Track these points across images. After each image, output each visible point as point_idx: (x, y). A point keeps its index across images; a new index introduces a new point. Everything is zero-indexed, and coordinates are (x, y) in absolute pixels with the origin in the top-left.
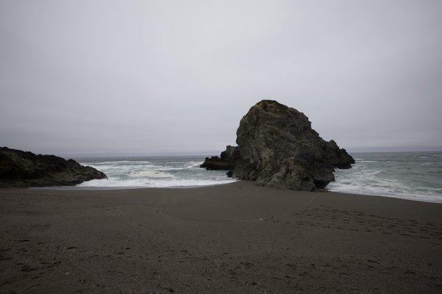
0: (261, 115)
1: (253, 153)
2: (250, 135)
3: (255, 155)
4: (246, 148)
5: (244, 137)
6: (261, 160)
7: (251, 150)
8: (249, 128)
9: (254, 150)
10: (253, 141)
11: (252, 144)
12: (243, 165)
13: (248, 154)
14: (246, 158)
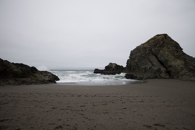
0: (165, 41)
1: (154, 64)
2: (151, 53)
3: (156, 65)
4: (144, 62)
5: (143, 55)
6: (171, 66)
7: (151, 62)
8: (153, 49)
9: (156, 62)
10: (154, 57)
11: (153, 59)
12: (146, 70)
13: (146, 65)
14: (143, 67)
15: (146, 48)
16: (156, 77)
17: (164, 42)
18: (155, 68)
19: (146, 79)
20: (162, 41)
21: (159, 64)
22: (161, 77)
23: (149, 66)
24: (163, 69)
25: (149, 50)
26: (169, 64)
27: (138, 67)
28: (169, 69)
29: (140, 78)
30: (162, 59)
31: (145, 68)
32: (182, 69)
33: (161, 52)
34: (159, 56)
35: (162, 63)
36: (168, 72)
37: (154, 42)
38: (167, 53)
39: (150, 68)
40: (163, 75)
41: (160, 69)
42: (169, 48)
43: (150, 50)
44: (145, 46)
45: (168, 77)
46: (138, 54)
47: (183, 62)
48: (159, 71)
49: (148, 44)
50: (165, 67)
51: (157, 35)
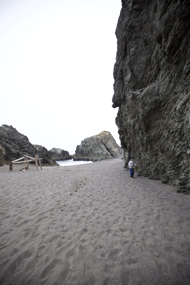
1: (104, 150)
2: (102, 143)
3: (105, 151)
4: (96, 148)
5: (97, 144)
6: (113, 152)
7: (101, 149)
8: (103, 141)
9: (105, 149)
10: (104, 145)
11: (103, 146)
12: (99, 155)
13: (98, 150)
14: (96, 152)
15: (98, 139)
16: (106, 158)
17: (109, 137)
18: (105, 153)
19: (100, 160)
20: (109, 136)
21: (106, 150)
22: (109, 158)
23: (100, 152)
24: (109, 153)
25: (100, 141)
26: (112, 150)
27: (92, 152)
28: (112, 153)
29: (96, 160)
30: (108, 147)
31: (97, 153)
32: (118, 153)
33: (108, 143)
34: (107, 145)
35: (108, 149)
36: (112, 155)
37: (104, 136)
38: (111, 144)
39: (101, 153)
40: (110, 156)
41: (107, 153)
42: (111, 141)
43: (102, 141)
44: (98, 137)
45: (112, 157)
46: (92, 143)
47: (118, 149)
48: (107, 154)
49: (100, 136)
50: (110, 152)
51: (105, 131)
